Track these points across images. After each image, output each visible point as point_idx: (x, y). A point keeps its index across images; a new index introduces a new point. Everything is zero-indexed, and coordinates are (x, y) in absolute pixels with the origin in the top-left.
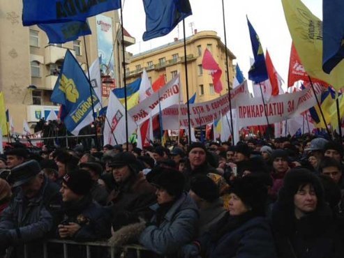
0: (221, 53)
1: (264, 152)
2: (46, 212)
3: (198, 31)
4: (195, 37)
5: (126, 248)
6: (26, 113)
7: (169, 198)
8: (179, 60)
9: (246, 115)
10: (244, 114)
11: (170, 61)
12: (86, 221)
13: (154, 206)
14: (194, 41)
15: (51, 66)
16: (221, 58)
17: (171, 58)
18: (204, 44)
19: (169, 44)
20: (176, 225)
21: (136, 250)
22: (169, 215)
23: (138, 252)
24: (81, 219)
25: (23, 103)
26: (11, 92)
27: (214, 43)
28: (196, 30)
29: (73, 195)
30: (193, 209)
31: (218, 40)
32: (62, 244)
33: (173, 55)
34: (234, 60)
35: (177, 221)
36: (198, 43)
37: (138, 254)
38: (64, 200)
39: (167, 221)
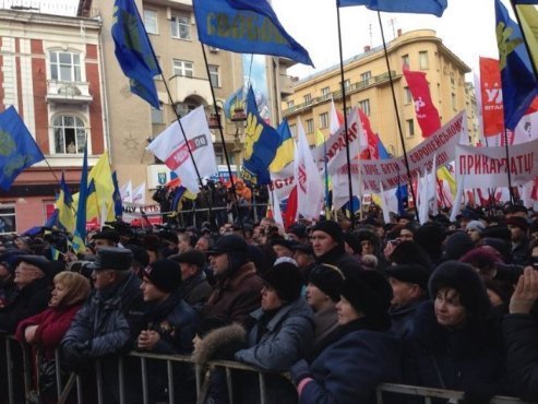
0: (443, 64)
1: (473, 230)
2: (125, 321)
3: (403, 32)
4: (399, 42)
5: (213, 365)
6: (145, 178)
7: (278, 303)
8: (372, 82)
9: (473, 169)
10: (469, 167)
11: (357, 84)
12: (170, 331)
13: (256, 312)
14: (396, 50)
15: (179, 106)
16: (445, 73)
17: (359, 79)
18: (413, 51)
19: (356, 57)
20: (282, 334)
21: (224, 368)
22: (272, 325)
23: (227, 370)
24: (165, 326)
25: (142, 162)
26: (125, 147)
27: (432, 49)
28: (399, 31)
29: (158, 293)
30: (306, 317)
31: (438, 43)
32: (139, 359)
33: (362, 75)
34: (467, 75)
35: (284, 329)
36: (402, 52)
37: (228, 374)
38: (146, 298)
39: (271, 333)
